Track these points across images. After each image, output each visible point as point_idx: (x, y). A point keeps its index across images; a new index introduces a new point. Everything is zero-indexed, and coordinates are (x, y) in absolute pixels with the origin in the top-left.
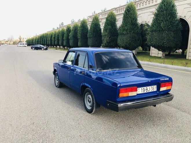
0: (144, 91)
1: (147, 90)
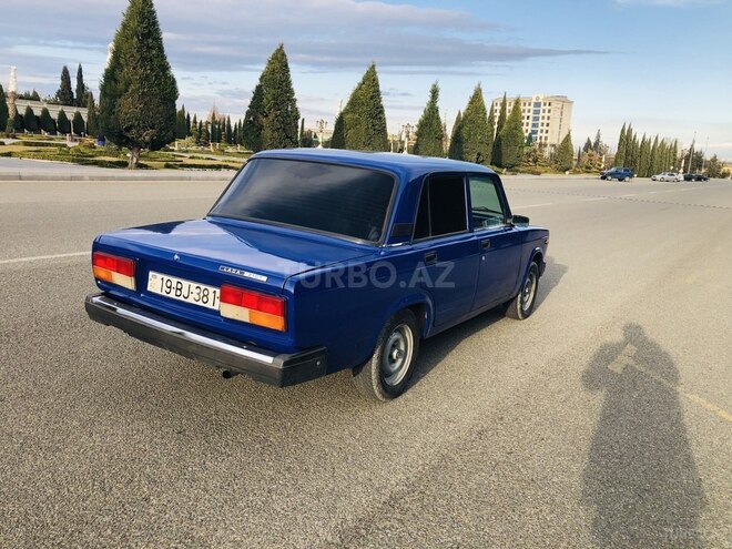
0: (168, 290)
1: (179, 293)
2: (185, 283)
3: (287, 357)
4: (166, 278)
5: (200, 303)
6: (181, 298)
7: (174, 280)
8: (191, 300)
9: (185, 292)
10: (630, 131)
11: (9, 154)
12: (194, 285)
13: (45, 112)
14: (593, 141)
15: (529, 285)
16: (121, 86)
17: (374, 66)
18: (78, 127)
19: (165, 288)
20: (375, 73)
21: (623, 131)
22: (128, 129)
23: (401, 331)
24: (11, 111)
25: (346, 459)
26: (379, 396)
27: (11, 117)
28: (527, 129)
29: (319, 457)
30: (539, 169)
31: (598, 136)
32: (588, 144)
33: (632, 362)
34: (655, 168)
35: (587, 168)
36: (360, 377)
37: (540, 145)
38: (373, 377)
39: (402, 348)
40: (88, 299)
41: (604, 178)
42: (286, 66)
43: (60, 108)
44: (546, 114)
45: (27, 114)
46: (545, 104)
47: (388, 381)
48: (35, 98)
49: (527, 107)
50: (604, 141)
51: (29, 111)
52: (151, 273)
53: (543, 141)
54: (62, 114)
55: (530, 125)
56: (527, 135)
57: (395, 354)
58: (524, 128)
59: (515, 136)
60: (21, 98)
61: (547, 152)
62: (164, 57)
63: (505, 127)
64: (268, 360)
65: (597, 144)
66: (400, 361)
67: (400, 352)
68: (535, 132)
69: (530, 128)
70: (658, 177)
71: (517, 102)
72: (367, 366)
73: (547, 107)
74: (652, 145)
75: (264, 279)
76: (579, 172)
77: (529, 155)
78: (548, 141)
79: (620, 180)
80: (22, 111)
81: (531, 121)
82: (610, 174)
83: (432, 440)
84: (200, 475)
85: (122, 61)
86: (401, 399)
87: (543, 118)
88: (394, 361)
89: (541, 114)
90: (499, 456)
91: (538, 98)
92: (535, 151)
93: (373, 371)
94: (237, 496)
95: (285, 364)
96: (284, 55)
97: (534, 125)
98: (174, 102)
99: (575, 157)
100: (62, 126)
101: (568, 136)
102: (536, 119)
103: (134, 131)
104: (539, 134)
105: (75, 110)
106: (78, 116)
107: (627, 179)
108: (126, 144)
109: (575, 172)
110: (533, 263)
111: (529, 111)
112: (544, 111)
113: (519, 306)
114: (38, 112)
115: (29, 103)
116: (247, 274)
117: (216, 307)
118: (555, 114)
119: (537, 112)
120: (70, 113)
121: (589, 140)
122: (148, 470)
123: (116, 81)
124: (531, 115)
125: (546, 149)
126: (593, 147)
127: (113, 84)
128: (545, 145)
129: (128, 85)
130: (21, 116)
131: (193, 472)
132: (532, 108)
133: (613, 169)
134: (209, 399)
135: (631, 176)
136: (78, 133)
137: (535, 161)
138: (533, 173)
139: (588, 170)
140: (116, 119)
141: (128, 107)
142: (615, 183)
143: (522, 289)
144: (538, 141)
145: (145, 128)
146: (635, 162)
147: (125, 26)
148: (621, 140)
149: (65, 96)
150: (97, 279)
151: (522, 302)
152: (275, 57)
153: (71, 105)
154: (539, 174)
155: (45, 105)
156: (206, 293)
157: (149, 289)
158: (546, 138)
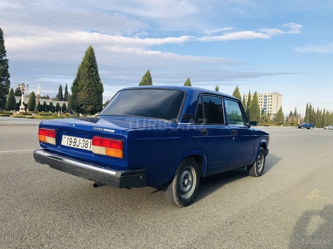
0: (70, 144)
1: (75, 144)
2: (78, 139)
3: (123, 172)
4: (70, 137)
5: (84, 148)
6: (76, 147)
7: (73, 138)
8: (80, 147)
9: (77, 144)
10: (311, 106)
11: (33, 118)
12: (82, 139)
13: (51, 103)
14: (293, 112)
15: (260, 159)
16: (79, 87)
17: (189, 79)
18: (64, 109)
19: (69, 142)
20: (190, 82)
21: (307, 106)
22: (81, 105)
23: (189, 170)
24: (37, 103)
25: (155, 231)
26: (177, 203)
27: (37, 105)
28: (261, 107)
29: (141, 230)
30: (268, 124)
31: (296, 110)
32: (291, 113)
33: (318, 196)
34: (325, 123)
35: (291, 124)
36: (167, 192)
37: (268, 114)
38: (174, 192)
39: (190, 179)
40: (35, 151)
41: (300, 128)
42: (151, 79)
43: (57, 102)
44: (270, 101)
45: (44, 105)
46: (269, 96)
47: (183, 196)
48: (48, 98)
49: (261, 98)
50: (298, 112)
51: (45, 103)
52: (63, 136)
53: (269, 112)
54: (58, 104)
55: (263, 105)
56: (261, 110)
57: (186, 182)
58: (260, 107)
59: (255, 109)
60: (42, 98)
61: (272, 117)
62: (98, 75)
63: (250, 104)
64: (113, 173)
65: (295, 113)
66: (189, 186)
67: (189, 181)
68: (266, 109)
69: (263, 107)
70: (327, 127)
71: (256, 93)
72: (170, 186)
73: (270, 97)
74: (322, 113)
75: (113, 131)
76: (287, 126)
77: (263, 118)
78: (272, 113)
79: (308, 129)
80: (42, 103)
81: (263, 104)
82: (303, 126)
83: (204, 225)
84: (75, 235)
85: (80, 77)
86: (190, 207)
87: (269, 102)
88: (186, 186)
89: (268, 101)
90: (241, 234)
91: (266, 94)
92: (266, 117)
93: (173, 188)
94: (91, 245)
95: (122, 175)
96: (150, 74)
97: (265, 105)
98: (101, 94)
99: (285, 119)
100: (58, 109)
101: (281, 109)
102: (265, 103)
103: (84, 106)
104: (267, 110)
105: (63, 102)
106: (64, 105)
107: (311, 128)
108: (80, 112)
109: (285, 125)
110: (262, 148)
111: (262, 99)
112: (269, 99)
113: (255, 169)
114: (48, 104)
115: (45, 100)
116: (105, 130)
117: (91, 150)
118: (274, 101)
119: (265, 100)
120: (61, 104)
121: (291, 112)
122: (48, 232)
123: (78, 85)
124: (263, 101)
125: (271, 116)
126: (293, 115)
127: (76, 86)
128: (271, 114)
129: (82, 87)
130: (41, 105)
131: (72, 234)
132: (263, 98)
133: (304, 124)
134: (90, 203)
135: (313, 127)
136: (63, 112)
137: (266, 121)
138: (265, 126)
139: (292, 124)
140: (77, 101)
141: (82, 96)
142: (305, 129)
143: (256, 160)
144: (267, 112)
145: (89, 105)
146: (315, 121)
147: (83, 63)
148: (307, 110)
149: (60, 97)
150: (40, 142)
151: (257, 168)
152: (146, 75)
153: (61, 100)
154: (268, 126)
155: (51, 101)
156: (87, 142)
157: (62, 144)
158: (271, 111)
